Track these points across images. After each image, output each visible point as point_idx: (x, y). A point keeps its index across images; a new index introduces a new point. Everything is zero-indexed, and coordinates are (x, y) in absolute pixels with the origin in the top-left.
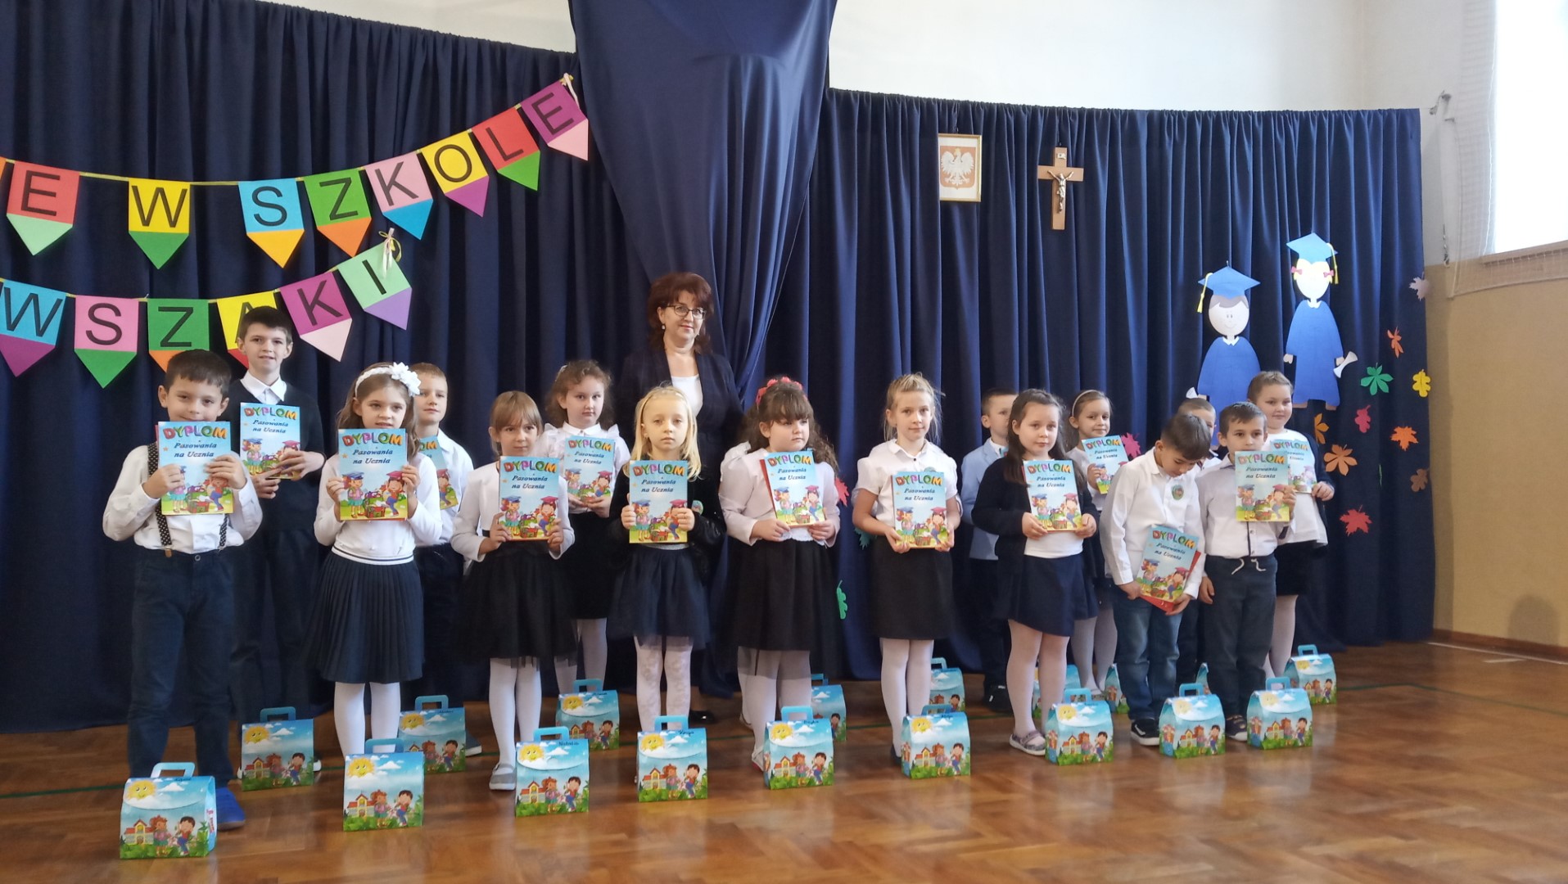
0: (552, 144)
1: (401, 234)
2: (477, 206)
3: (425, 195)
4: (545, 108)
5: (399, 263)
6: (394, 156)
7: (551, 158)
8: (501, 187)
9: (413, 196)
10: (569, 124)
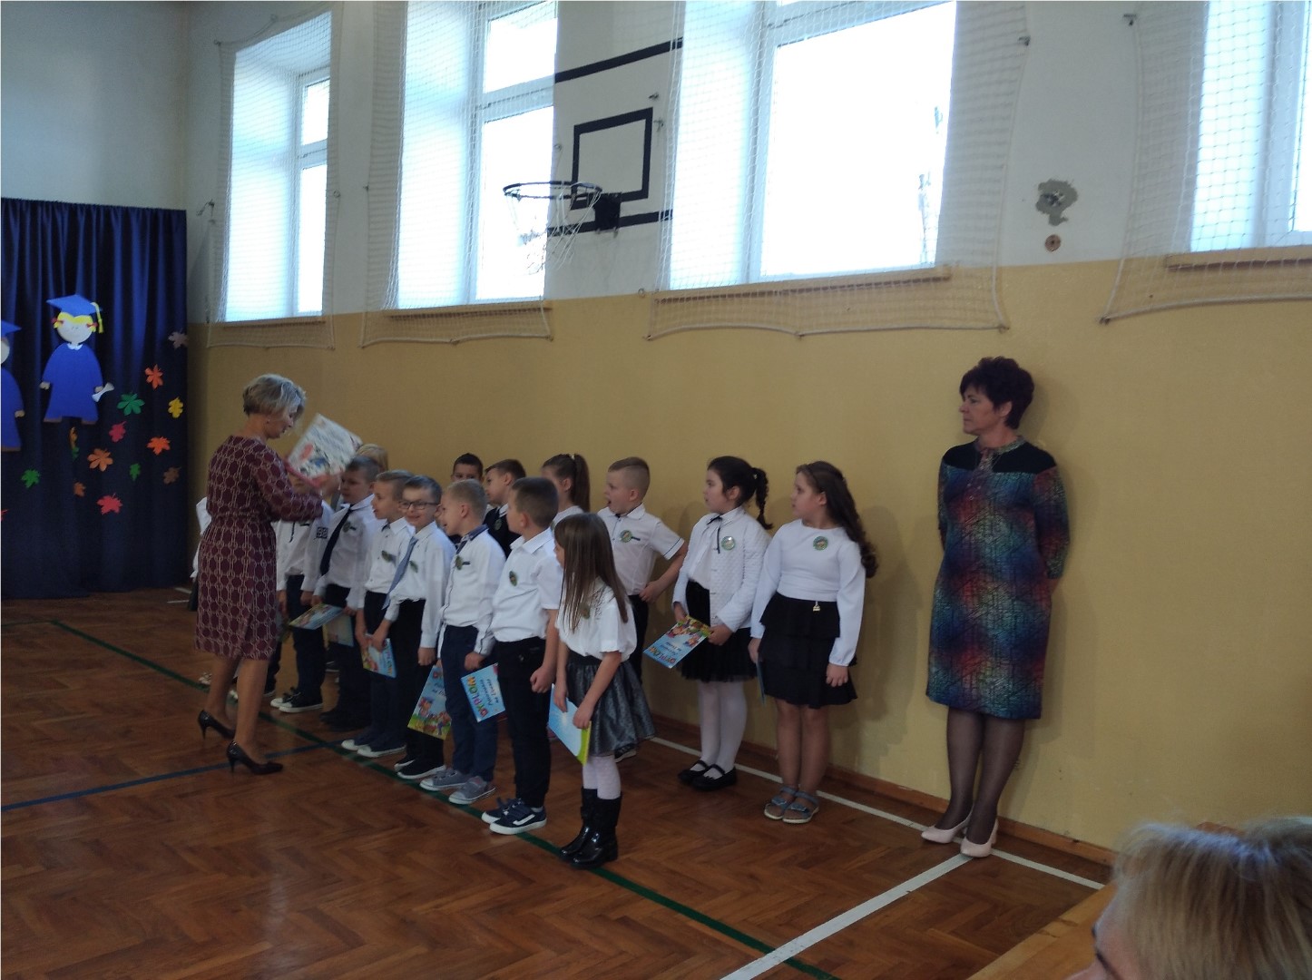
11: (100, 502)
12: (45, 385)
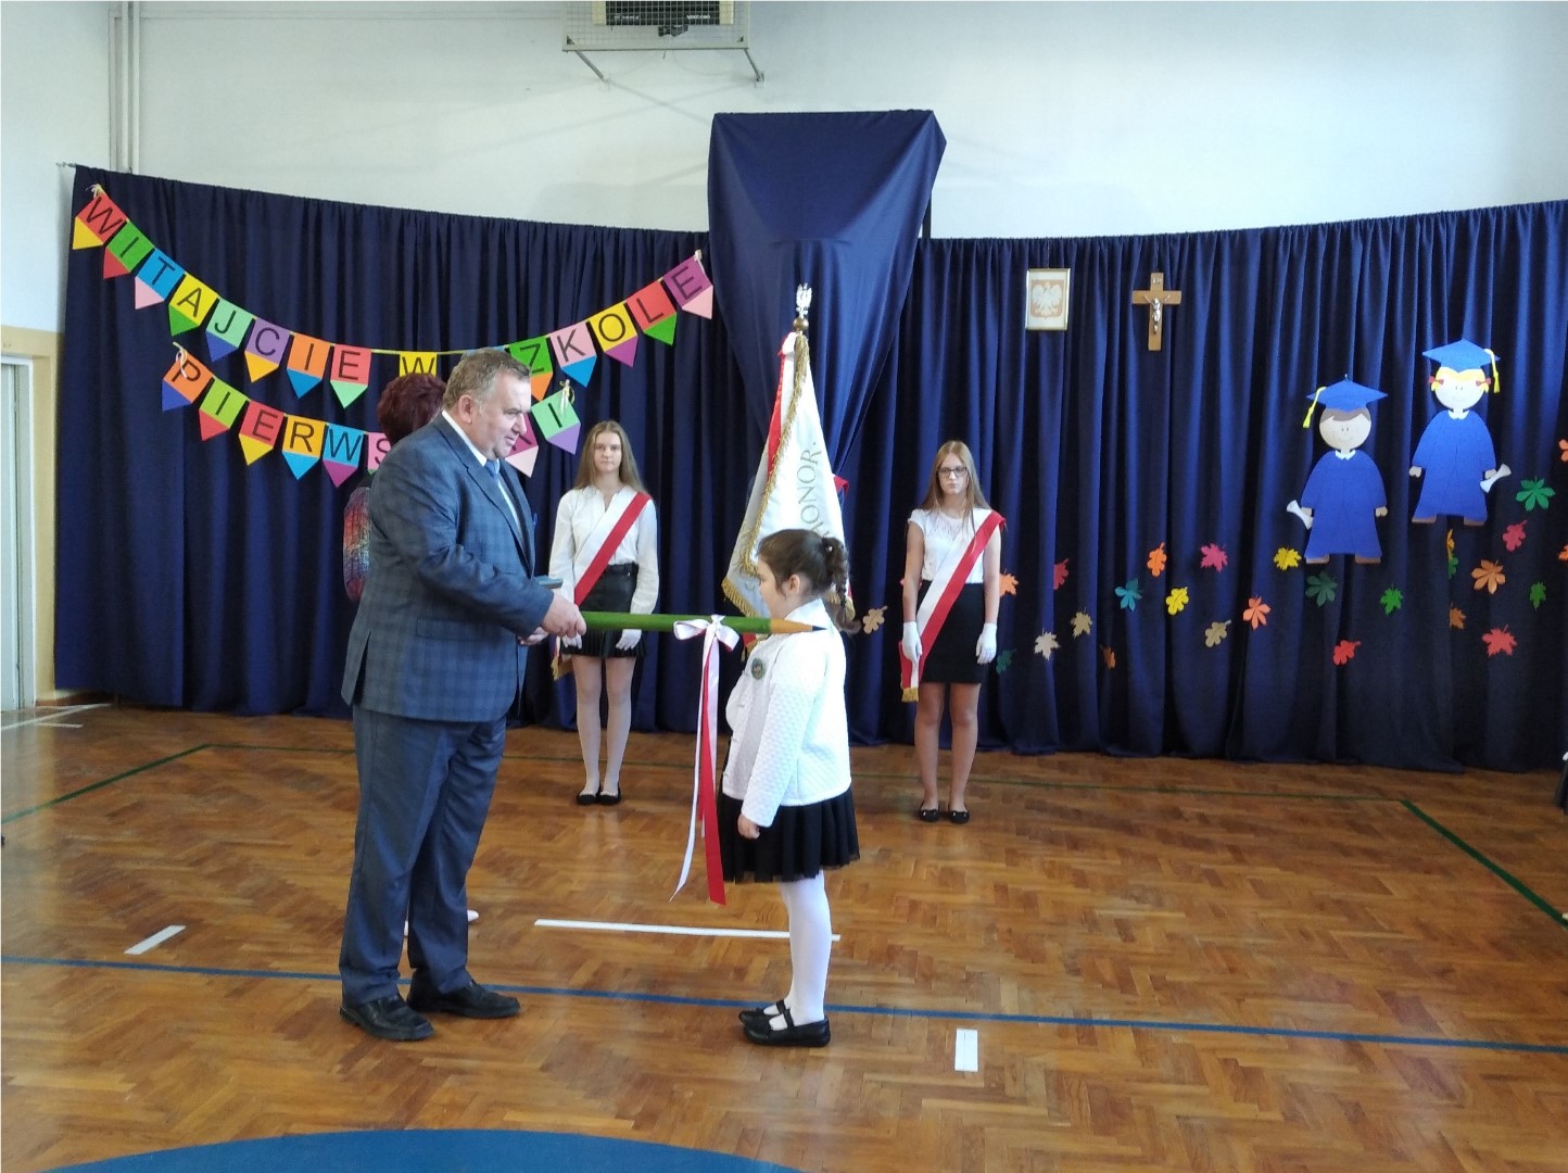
0: (686, 308)
1: (574, 383)
2: (628, 359)
3: (591, 353)
4: (680, 279)
5: (573, 406)
6: (571, 324)
7: (685, 318)
8: (647, 343)
9: (582, 354)
10: (699, 290)
11: (1486, 638)
12: (1415, 471)
